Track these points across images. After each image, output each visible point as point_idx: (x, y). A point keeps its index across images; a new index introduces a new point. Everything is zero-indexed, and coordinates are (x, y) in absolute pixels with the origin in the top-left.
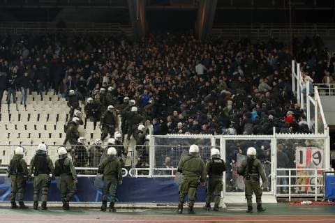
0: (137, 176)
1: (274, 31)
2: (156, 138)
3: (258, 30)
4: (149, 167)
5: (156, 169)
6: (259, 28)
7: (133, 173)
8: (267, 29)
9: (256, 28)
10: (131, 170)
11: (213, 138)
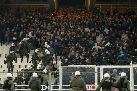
0: (52, 90)
1: (131, 5)
2: (63, 67)
3: (122, 4)
4: (59, 84)
5: (63, 85)
6: (123, 3)
7: (50, 88)
8: (127, 4)
9: (121, 3)
10: (49, 86)
11: (96, 67)
